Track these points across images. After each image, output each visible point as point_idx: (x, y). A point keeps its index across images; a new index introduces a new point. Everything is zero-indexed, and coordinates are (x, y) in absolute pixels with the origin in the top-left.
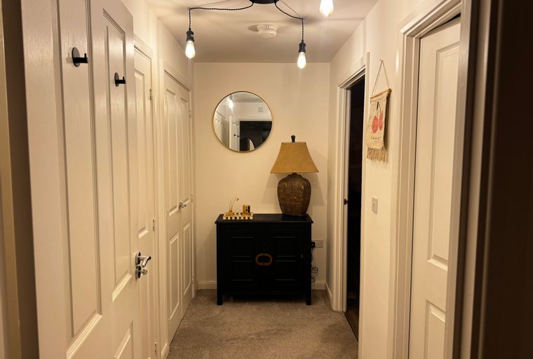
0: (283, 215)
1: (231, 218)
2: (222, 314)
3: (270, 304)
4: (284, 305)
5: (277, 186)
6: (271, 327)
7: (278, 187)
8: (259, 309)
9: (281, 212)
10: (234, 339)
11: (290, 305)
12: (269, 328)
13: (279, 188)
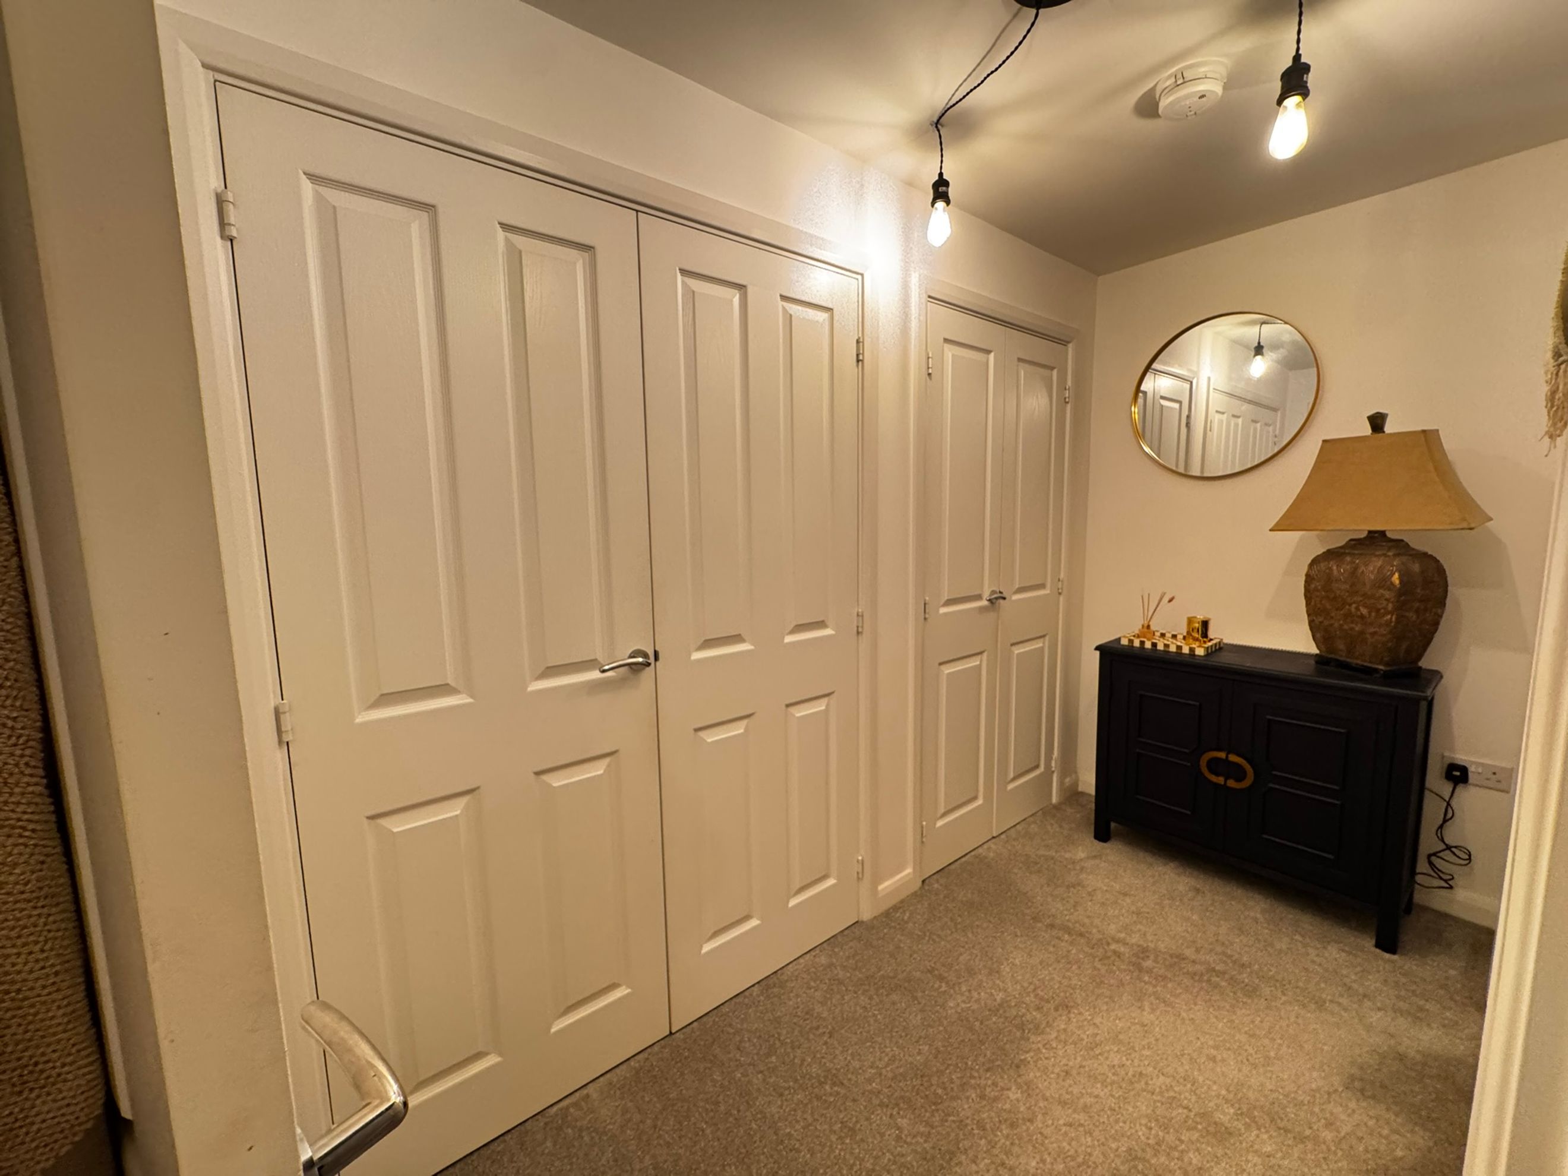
0: (1320, 661)
2: (1089, 864)
3: (1239, 892)
4: (1287, 914)
5: (1305, 569)
6: (1198, 951)
7: (1307, 575)
8: (1198, 891)
9: (1314, 650)
10: (1068, 931)
11: (1308, 922)
12: (1189, 952)
13: (1309, 579)
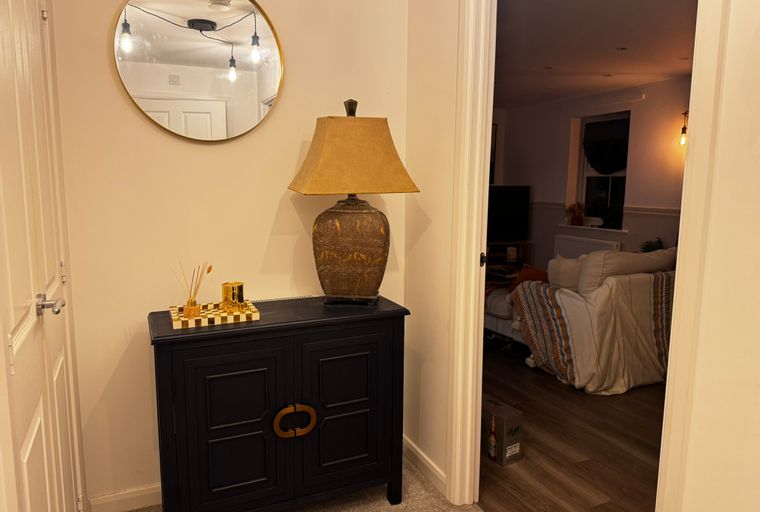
0: (328, 301)
1: (198, 322)
